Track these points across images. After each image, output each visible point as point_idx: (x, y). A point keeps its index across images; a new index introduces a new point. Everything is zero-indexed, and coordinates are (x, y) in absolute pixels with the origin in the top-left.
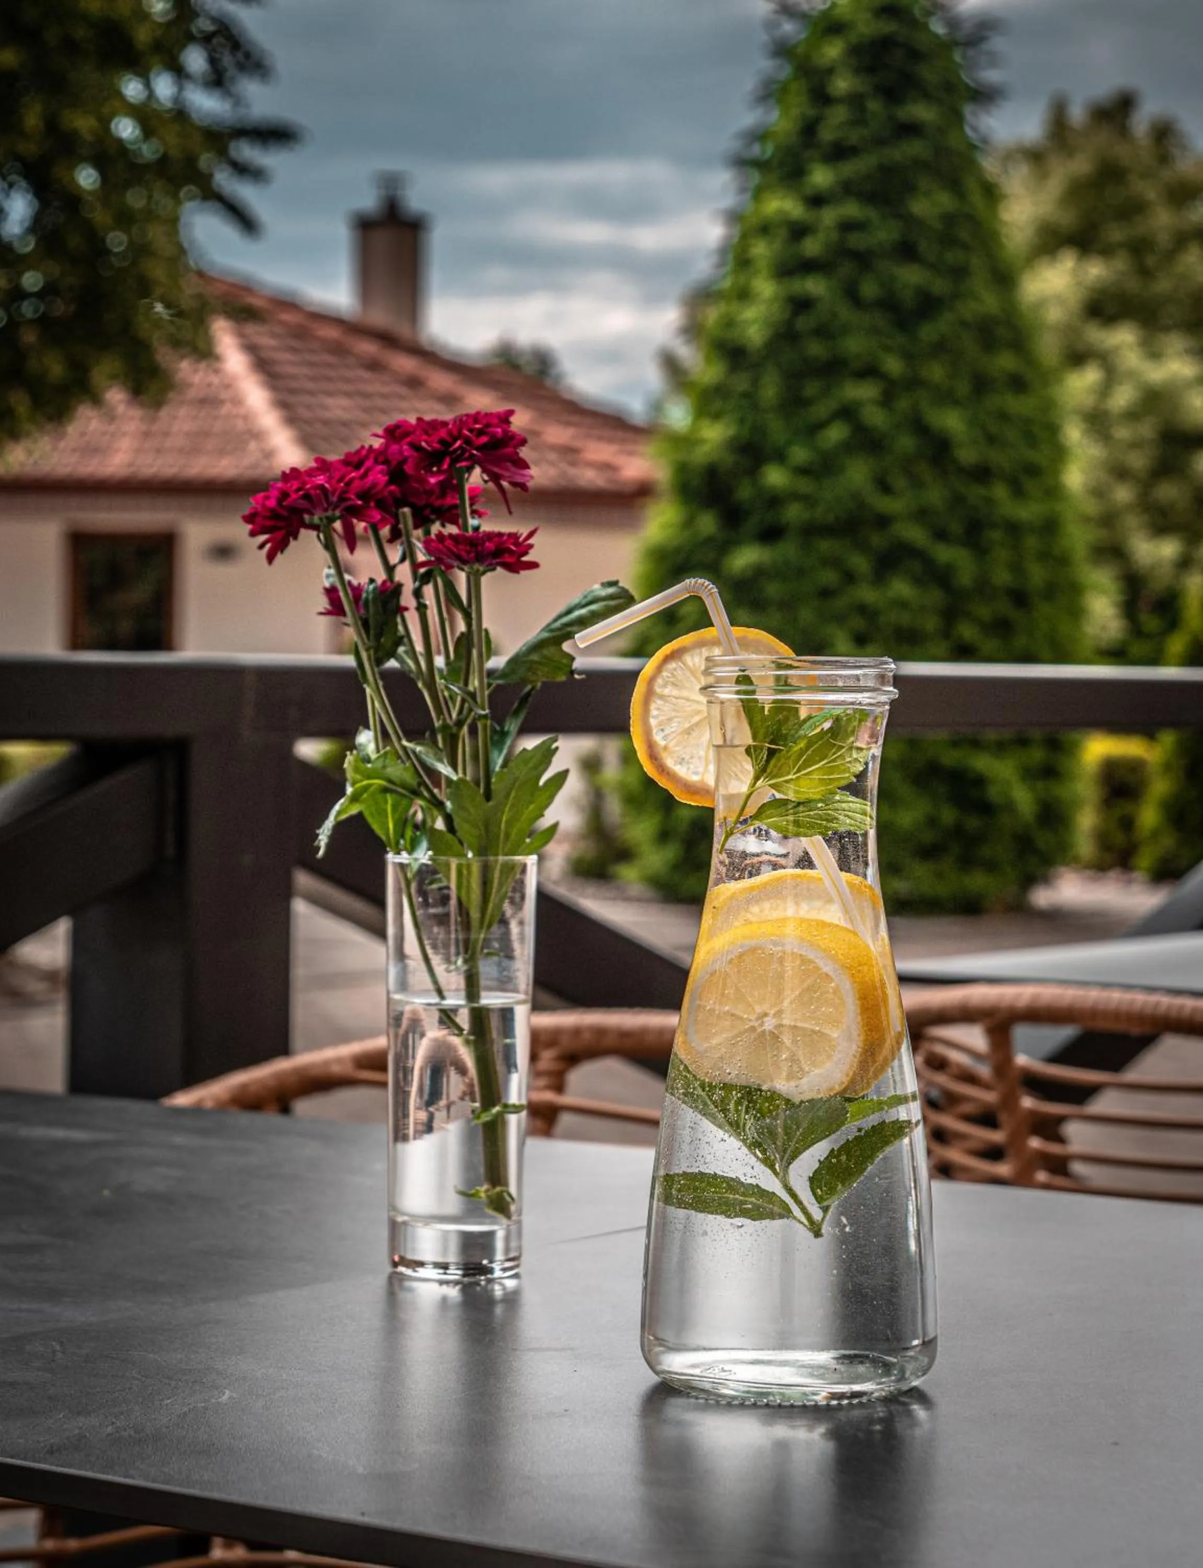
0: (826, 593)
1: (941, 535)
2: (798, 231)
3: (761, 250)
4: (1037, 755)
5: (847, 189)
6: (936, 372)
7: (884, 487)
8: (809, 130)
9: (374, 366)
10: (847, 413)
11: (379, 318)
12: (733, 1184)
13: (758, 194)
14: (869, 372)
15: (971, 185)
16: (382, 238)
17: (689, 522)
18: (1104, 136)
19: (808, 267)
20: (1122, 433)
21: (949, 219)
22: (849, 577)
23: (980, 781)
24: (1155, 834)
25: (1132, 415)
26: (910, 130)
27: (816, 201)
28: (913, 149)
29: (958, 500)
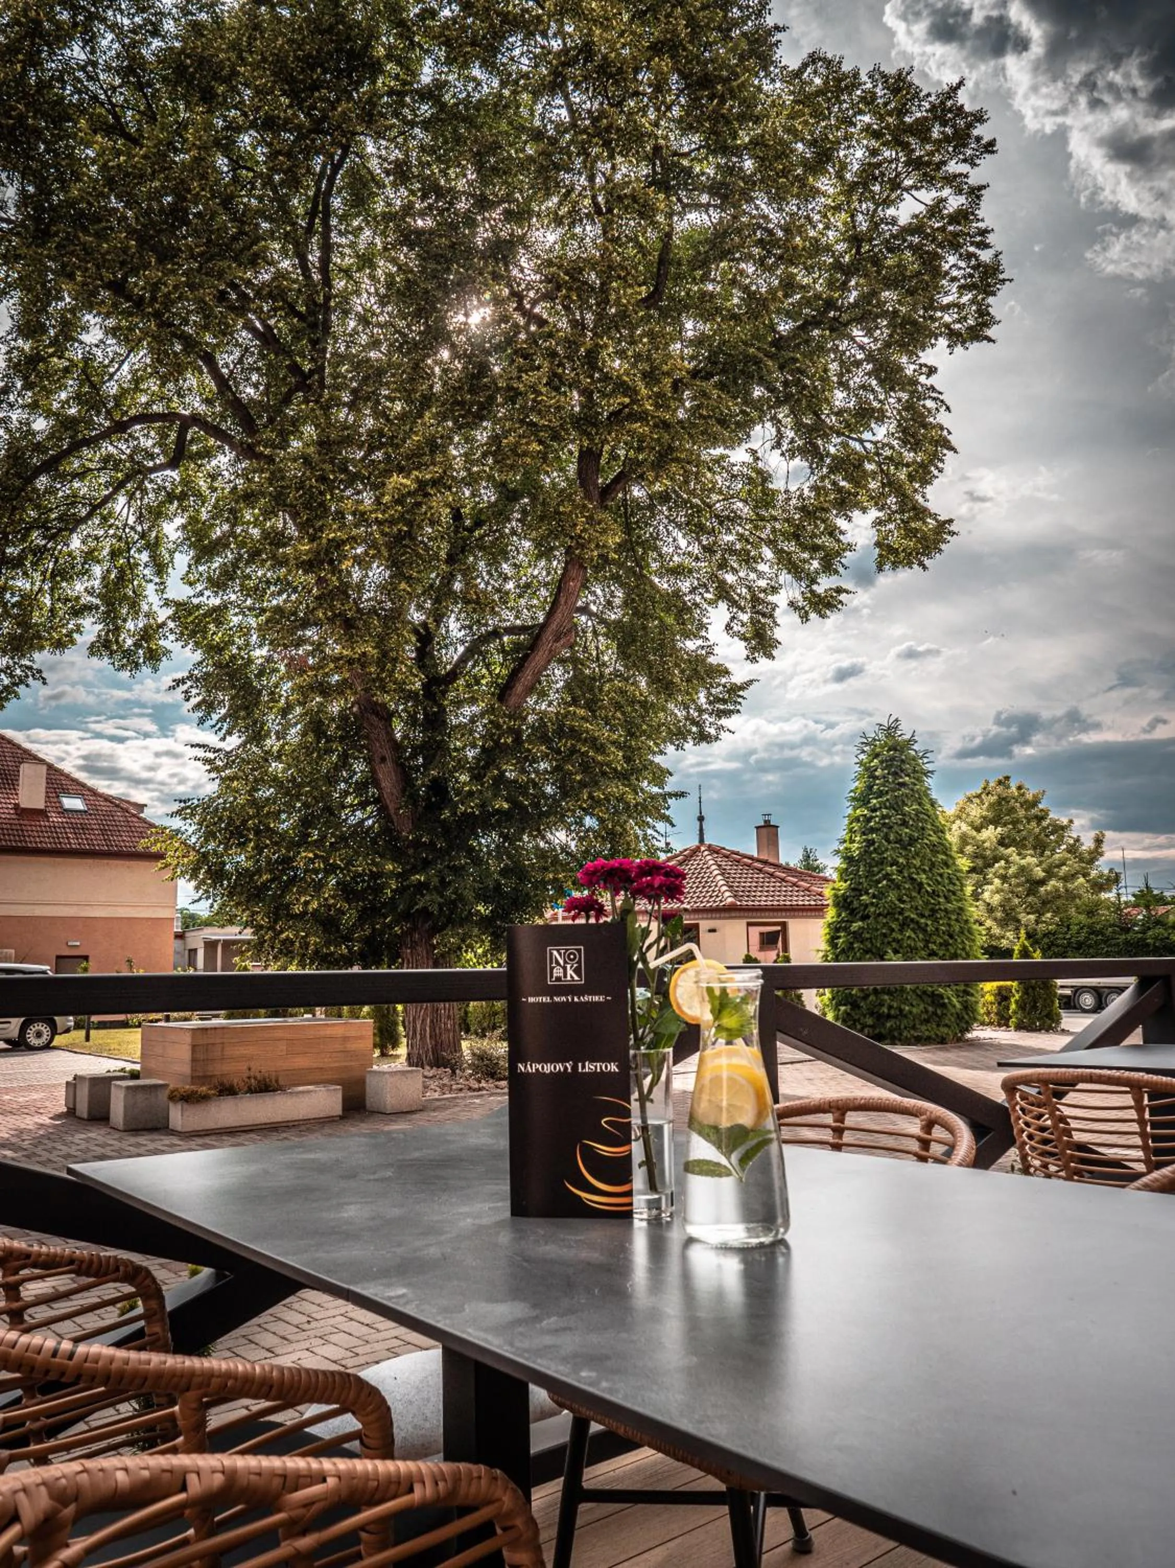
0: (885, 935)
1: (922, 916)
2: (869, 820)
3: (856, 826)
4: (961, 987)
5: (883, 805)
6: (917, 862)
7: (901, 900)
8: (870, 788)
9: (760, 870)
10: (887, 876)
11: (764, 857)
12: (708, 1162)
13: (855, 809)
14: (894, 863)
15: (925, 801)
16: (764, 831)
17: (839, 915)
18: (1000, 789)
19: (872, 830)
20: (1013, 881)
21: (918, 813)
22: (893, 930)
23: (941, 996)
24: (1015, 1012)
25: (1016, 876)
26: (903, 785)
27: (874, 810)
28: (904, 790)
29: (927, 903)
